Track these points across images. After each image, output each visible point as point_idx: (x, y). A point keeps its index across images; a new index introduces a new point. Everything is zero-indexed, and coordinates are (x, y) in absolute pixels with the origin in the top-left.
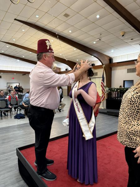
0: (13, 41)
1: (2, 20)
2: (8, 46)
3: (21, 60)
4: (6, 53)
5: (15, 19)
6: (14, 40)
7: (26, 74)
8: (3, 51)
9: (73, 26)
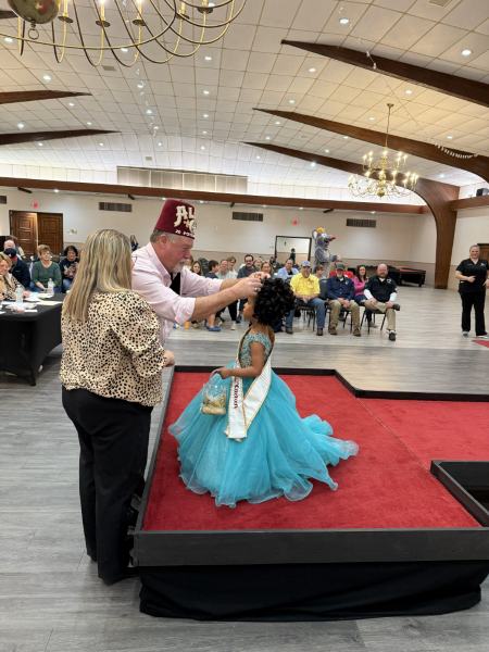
0: (291, 106)
1: (251, 51)
2: (278, 123)
3: (318, 162)
4: (279, 142)
5: (284, 42)
6: (292, 102)
7: (335, 210)
8: (268, 138)
9: (473, 31)
